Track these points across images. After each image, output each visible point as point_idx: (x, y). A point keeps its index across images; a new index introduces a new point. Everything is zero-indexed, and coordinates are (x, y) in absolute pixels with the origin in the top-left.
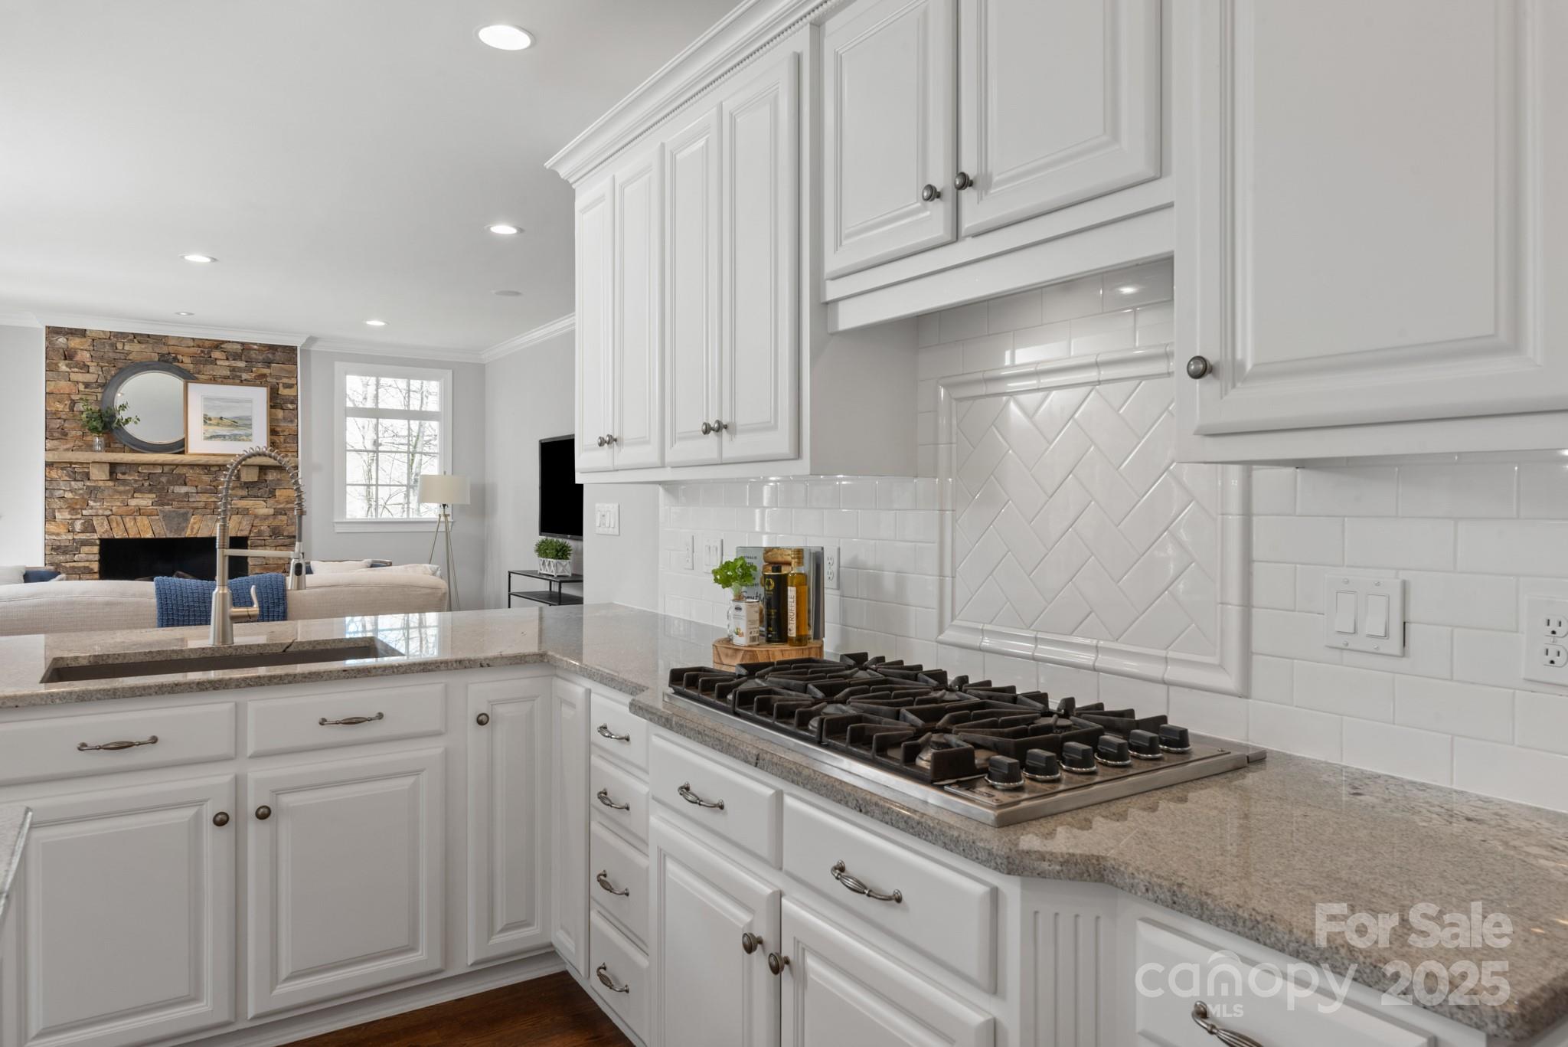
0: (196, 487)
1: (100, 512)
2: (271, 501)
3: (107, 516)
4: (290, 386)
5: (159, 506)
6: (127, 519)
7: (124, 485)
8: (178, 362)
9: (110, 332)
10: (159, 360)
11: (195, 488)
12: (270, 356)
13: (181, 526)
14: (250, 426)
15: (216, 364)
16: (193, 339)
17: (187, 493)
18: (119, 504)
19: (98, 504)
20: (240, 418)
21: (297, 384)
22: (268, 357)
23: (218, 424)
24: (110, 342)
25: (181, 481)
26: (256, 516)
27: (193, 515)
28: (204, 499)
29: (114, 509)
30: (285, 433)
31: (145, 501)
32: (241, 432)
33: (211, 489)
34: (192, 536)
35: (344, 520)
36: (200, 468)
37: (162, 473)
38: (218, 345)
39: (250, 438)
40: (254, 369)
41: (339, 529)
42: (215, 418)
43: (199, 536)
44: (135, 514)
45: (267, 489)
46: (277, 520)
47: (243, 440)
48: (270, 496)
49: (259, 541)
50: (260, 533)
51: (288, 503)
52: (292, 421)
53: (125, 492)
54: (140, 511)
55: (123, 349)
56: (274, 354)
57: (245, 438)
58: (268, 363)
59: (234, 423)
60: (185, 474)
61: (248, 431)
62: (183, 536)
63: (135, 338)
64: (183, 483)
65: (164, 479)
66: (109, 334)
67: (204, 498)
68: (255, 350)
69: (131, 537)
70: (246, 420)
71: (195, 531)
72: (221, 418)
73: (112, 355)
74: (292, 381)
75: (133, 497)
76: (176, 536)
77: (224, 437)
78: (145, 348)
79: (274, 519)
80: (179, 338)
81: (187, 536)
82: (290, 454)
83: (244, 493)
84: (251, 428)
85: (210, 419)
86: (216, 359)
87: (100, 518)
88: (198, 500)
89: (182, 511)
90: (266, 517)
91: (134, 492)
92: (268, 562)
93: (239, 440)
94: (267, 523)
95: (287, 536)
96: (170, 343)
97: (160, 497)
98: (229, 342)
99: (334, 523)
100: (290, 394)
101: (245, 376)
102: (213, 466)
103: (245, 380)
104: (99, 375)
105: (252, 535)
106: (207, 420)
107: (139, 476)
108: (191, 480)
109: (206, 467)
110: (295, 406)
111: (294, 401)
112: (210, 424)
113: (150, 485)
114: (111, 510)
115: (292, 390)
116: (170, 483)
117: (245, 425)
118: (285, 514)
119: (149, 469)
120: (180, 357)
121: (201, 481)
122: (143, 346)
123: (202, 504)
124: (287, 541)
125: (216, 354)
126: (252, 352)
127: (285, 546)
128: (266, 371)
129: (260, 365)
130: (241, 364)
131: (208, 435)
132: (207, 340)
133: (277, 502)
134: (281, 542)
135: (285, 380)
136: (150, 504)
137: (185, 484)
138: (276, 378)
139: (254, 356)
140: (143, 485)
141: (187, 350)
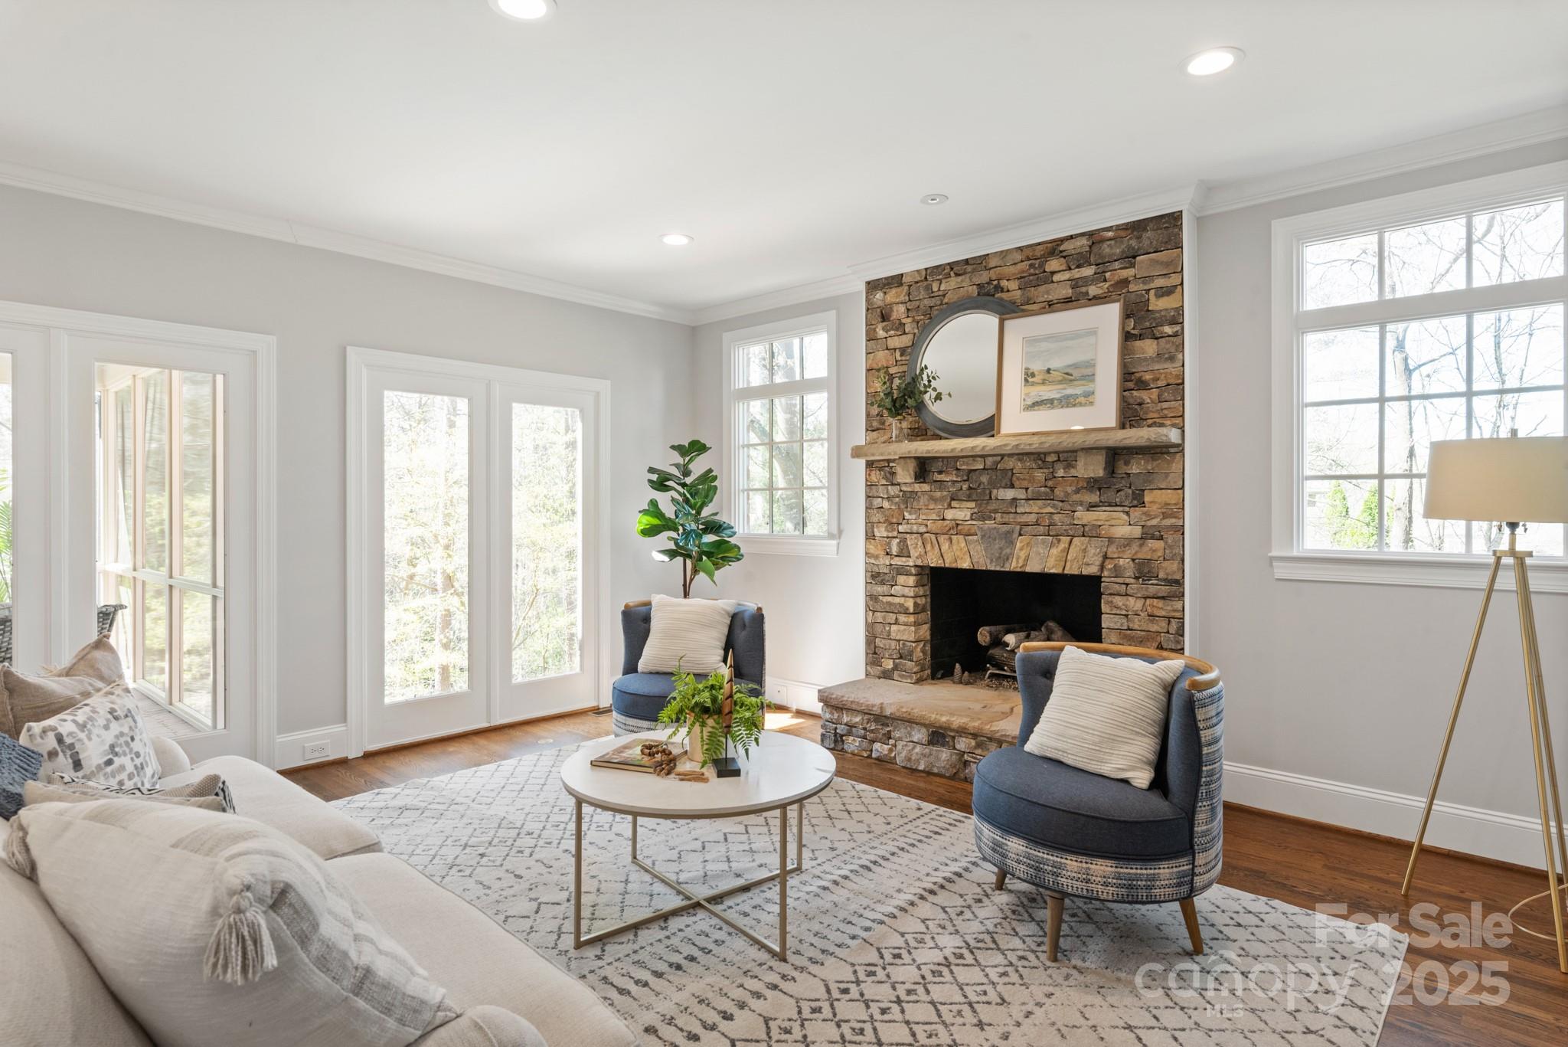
0: (1027, 489)
1: (915, 528)
2: (1136, 513)
3: (922, 534)
4: (1168, 291)
5: (979, 520)
6: (942, 539)
7: (941, 489)
8: (1002, 291)
9: (926, 269)
10: (979, 294)
11: (1024, 491)
12: (1133, 243)
13: (1004, 553)
14: (1091, 378)
15: (1052, 282)
16: (1020, 249)
17: (1014, 499)
18: (934, 517)
19: (914, 517)
20: (1076, 366)
21: (1182, 284)
22: (1129, 247)
23: (1043, 382)
24: (925, 283)
25: (1006, 481)
26: (1111, 540)
27: (1020, 535)
28: (1036, 509)
29: (929, 523)
30: (1160, 383)
31: (961, 513)
32: (1078, 391)
33: (1046, 494)
34: (1019, 570)
35: (1295, 553)
36: (1032, 457)
37: (984, 469)
38: (1054, 248)
39: (1091, 399)
40: (1108, 275)
41: (1281, 571)
42: (1040, 372)
43: (1028, 569)
44: (952, 532)
45: (1130, 491)
46: (1145, 549)
47: (1081, 404)
48: (1135, 502)
49: (1117, 586)
50: (1117, 572)
51: (1165, 516)
52: (1172, 359)
53: (943, 499)
54: (956, 528)
55: (939, 290)
56: (1139, 238)
57: (1082, 399)
58: (1130, 258)
59: (1068, 377)
60: (1012, 469)
61: (1089, 388)
62: (1008, 570)
63: (952, 269)
64: (1009, 483)
65: (984, 479)
66: (924, 273)
67: (1035, 507)
68: (1110, 239)
69: (947, 565)
70: (1087, 367)
71: (1021, 563)
72: (1048, 371)
73: (927, 302)
74: (1174, 280)
75: (950, 507)
76: (998, 569)
77: (1049, 403)
78: (962, 281)
79: (1141, 546)
80: (1002, 252)
81: (1012, 569)
82: (1168, 422)
83: (1094, 498)
84: (1093, 381)
85: (1033, 375)
86: (1053, 273)
87: (916, 535)
88: (1027, 511)
89: (1005, 528)
90: (1128, 541)
91: (953, 499)
92: (1131, 626)
93: (1074, 405)
94: (1129, 553)
95: (1164, 580)
96: (992, 264)
97: (980, 505)
98: (1071, 237)
99: (1272, 559)
100: (1169, 306)
101: (1093, 290)
102: (1050, 453)
103: (1095, 298)
104: (915, 334)
105: (1106, 573)
106: (1029, 376)
107: (957, 476)
108: (1018, 479)
109: (1039, 457)
110: (1177, 328)
111: (1176, 318)
112: (1033, 384)
113: (970, 488)
114: (927, 526)
115: (1172, 297)
116: (994, 485)
117: (1084, 377)
118: (1161, 538)
119: (968, 464)
120: (1004, 283)
121: (1032, 480)
122: (960, 279)
123: (1032, 518)
124: (1164, 590)
125: (1054, 264)
126: (1105, 245)
127: (1163, 598)
128: (1128, 273)
129: (1117, 265)
130: (1088, 271)
131: (1029, 402)
132: (1039, 244)
133: (1145, 513)
134: (1152, 590)
135: (1160, 282)
136: (968, 518)
137: (1012, 486)
138: (1144, 283)
139: (1107, 250)
140: (961, 489)
141: (1012, 269)
